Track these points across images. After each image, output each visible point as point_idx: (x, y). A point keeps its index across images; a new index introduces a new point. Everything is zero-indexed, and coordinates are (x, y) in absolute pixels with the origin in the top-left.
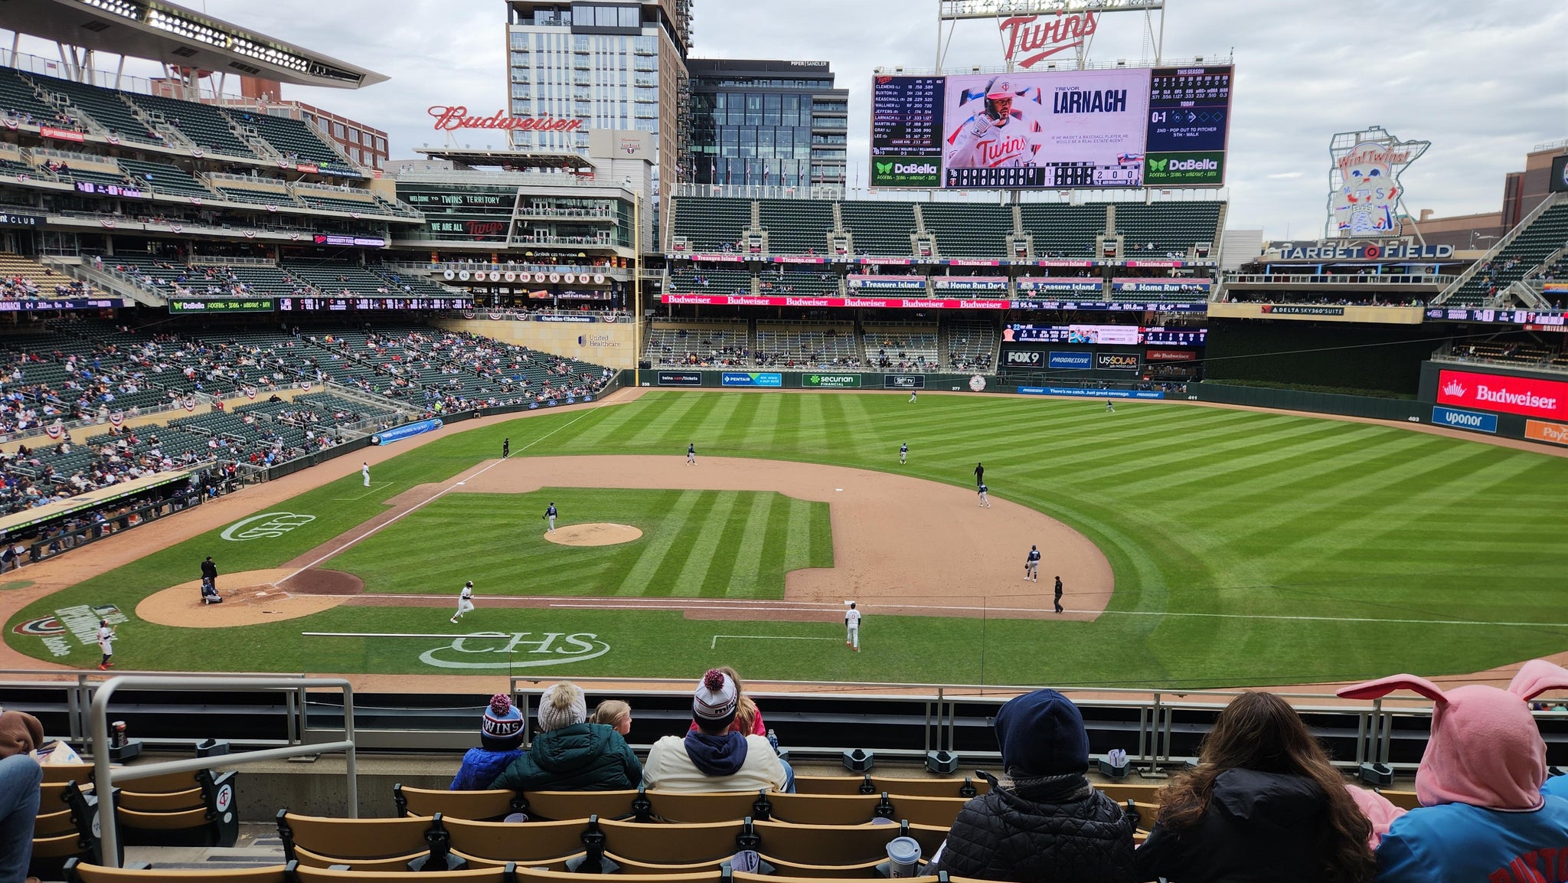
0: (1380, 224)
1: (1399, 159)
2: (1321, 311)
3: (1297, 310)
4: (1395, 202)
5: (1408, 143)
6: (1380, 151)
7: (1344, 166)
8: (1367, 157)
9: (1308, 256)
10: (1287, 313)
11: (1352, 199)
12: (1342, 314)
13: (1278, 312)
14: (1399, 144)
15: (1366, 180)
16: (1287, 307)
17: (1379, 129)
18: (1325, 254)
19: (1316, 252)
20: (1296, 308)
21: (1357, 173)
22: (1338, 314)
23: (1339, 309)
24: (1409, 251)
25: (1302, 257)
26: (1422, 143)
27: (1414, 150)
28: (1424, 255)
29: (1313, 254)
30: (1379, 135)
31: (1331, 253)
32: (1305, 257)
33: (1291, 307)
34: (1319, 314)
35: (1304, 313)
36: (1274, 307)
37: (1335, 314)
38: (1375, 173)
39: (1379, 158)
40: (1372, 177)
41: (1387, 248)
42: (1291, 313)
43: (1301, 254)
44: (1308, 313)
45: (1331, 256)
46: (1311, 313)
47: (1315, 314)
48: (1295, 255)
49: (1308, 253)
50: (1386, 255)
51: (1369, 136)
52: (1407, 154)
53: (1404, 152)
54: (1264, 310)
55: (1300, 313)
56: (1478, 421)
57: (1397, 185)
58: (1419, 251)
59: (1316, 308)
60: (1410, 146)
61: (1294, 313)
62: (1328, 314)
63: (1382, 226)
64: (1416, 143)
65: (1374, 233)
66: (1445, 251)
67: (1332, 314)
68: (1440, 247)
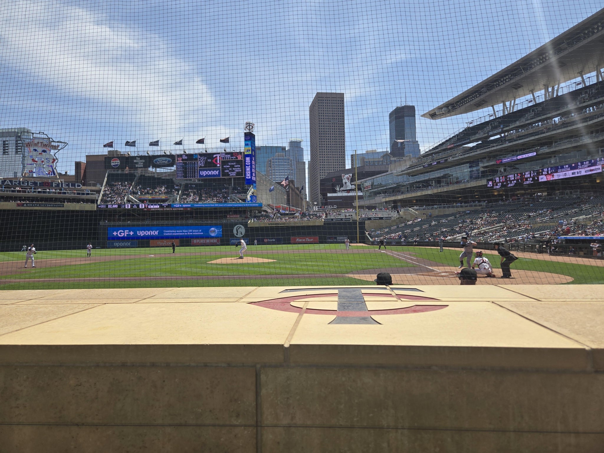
0: (49, 173)
1: (55, 148)
2: (52, 206)
3: (38, 205)
4: (55, 165)
5: (58, 142)
6: (45, 143)
7: (28, 146)
8: (40, 144)
9: (13, 184)
10: (33, 206)
11: (34, 161)
12: (63, 206)
13: (27, 206)
14: (54, 141)
15: (40, 154)
16: (32, 204)
17: (44, 134)
18: (23, 183)
19: (18, 182)
21: (35, 150)
22: (61, 207)
23: (61, 204)
24: (64, 185)
25: (10, 184)
26: (64, 143)
27: (61, 146)
28: (71, 187)
29: (16, 183)
30: (43, 136)
31: (26, 183)
32: (12, 184)
33: (35, 204)
34: (50, 207)
35: (42, 206)
36: (24, 204)
38: (44, 151)
39: (45, 146)
40: (43, 153)
41: (54, 183)
42: (35, 206)
43: (9, 183)
44: (44, 206)
45: (26, 185)
46: (46, 207)
47: (48, 207)
48: (6, 183)
49: (14, 183)
50: (54, 186)
51: (38, 136)
52: (58, 146)
53: (57, 145)
54: (18, 205)
55: (40, 206)
56: (129, 244)
57: (55, 158)
58: (68, 185)
59: (48, 204)
60: (59, 143)
61: (37, 206)
62: (56, 207)
63: (51, 174)
64: (61, 142)
65: (47, 176)
66: (79, 186)
67: (58, 207)
68: (76, 184)
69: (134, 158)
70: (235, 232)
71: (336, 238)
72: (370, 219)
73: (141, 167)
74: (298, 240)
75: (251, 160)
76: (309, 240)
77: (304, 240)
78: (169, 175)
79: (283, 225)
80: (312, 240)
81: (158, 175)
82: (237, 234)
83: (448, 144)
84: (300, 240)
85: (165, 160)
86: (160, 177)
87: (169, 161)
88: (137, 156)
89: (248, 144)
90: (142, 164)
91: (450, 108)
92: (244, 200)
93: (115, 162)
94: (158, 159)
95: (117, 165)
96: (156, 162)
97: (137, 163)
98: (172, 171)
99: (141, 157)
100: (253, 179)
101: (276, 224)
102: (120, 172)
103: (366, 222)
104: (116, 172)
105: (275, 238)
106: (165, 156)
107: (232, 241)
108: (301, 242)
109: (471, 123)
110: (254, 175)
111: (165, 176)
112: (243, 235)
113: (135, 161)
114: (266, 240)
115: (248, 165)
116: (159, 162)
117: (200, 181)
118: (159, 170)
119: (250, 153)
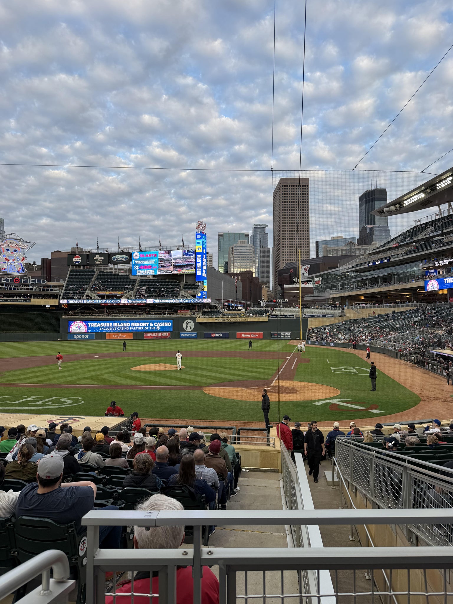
0: (19, 270)
1: (24, 247)
2: (20, 301)
3: (9, 300)
4: (24, 262)
5: (27, 242)
7: (2, 246)
8: (11, 244)
10: (4, 302)
11: (6, 259)
12: (30, 302)
13: (2, 301)
14: (23, 241)
15: (12, 253)
16: (4, 299)
17: (15, 235)
20: (8, 299)
21: (7, 250)
22: (28, 302)
23: (28, 300)
24: (31, 281)
26: (32, 242)
27: (30, 245)
28: (37, 283)
30: (15, 237)
33: (6, 299)
34: (19, 302)
35: (12, 302)
37: (27, 302)
38: (15, 251)
39: (16, 245)
41: (23, 279)
42: (6, 302)
44: (14, 302)
46: (16, 302)
47: (18, 302)
50: (23, 282)
51: (11, 237)
52: (27, 245)
55: (10, 302)
56: (87, 337)
57: (24, 256)
58: (35, 281)
59: (18, 300)
61: (8, 302)
62: (24, 302)
63: (20, 271)
64: (30, 242)
65: (17, 273)
66: (45, 282)
67: (25, 302)
68: (42, 280)
69: (95, 255)
70: (185, 327)
71: (280, 334)
72: (313, 316)
73: (100, 264)
74: (243, 335)
75: (202, 257)
76: (254, 336)
77: (249, 336)
78: (126, 272)
79: (229, 321)
80: (257, 335)
81: (115, 272)
82: (186, 329)
83: (394, 243)
84: (246, 336)
85: (123, 258)
86: (117, 273)
87: (126, 259)
88: (97, 254)
89: (199, 242)
90: (101, 260)
91: (398, 206)
92: (194, 296)
93: (77, 259)
94: (116, 256)
95: (79, 262)
96: (114, 259)
97: (97, 260)
98: (129, 267)
99: (101, 255)
100: (203, 275)
101: (222, 320)
102: (81, 268)
103: (310, 319)
104: (78, 268)
105: (222, 333)
106: (123, 253)
107: (182, 335)
108: (247, 337)
109: (419, 221)
110: (204, 271)
111: (122, 273)
112: (192, 329)
113: (95, 258)
114: (213, 335)
115: (199, 263)
116: (117, 259)
117: (154, 277)
118: (117, 267)
119: (201, 251)
